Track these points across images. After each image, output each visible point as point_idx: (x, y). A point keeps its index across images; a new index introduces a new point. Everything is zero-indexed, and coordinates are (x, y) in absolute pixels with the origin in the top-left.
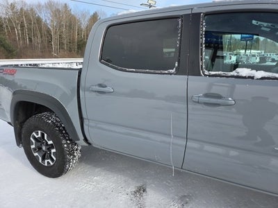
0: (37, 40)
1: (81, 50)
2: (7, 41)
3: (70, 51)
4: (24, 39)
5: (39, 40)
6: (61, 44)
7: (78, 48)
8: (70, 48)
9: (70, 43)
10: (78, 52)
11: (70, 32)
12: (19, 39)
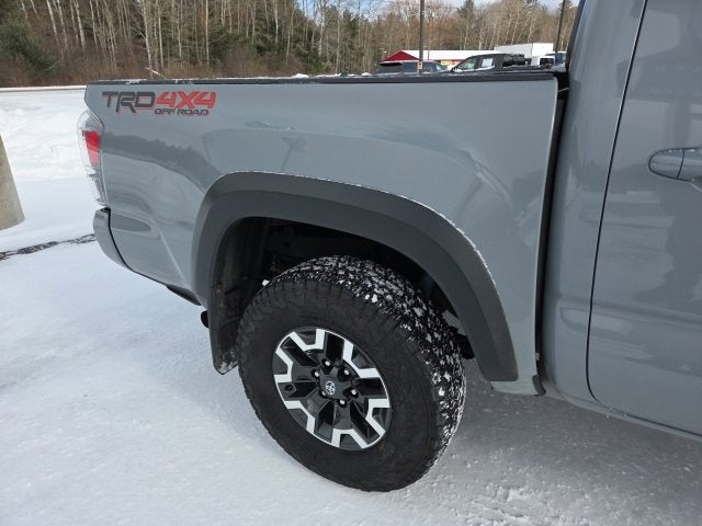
0: (107, 34)
1: (221, 58)
2: (30, 38)
3: (194, 62)
4: (72, 32)
5: (112, 35)
6: (168, 42)
7: (213, 53)
8: (193, 55)
9: (190, 38)
10: (213, 63)
11: (190, 10)
12: (60, 31)
